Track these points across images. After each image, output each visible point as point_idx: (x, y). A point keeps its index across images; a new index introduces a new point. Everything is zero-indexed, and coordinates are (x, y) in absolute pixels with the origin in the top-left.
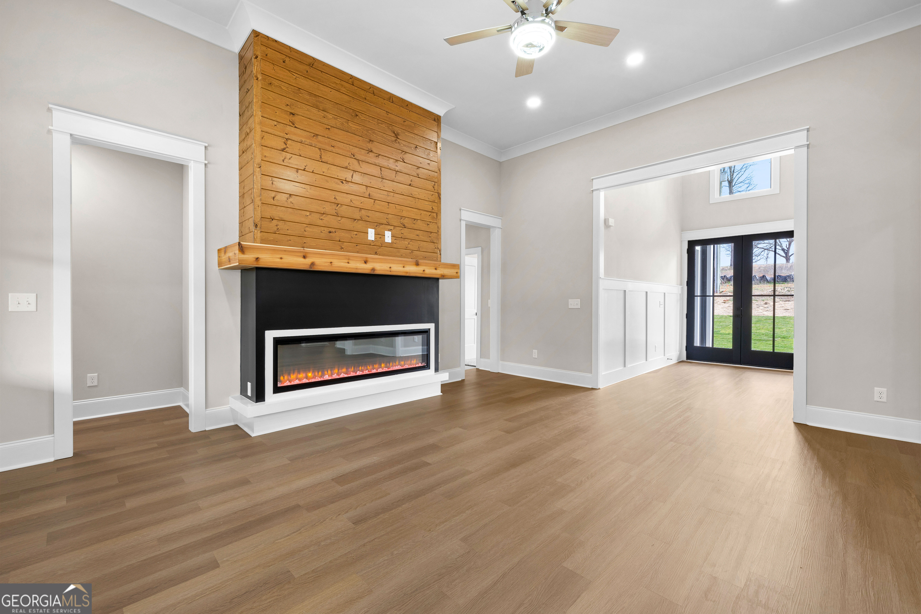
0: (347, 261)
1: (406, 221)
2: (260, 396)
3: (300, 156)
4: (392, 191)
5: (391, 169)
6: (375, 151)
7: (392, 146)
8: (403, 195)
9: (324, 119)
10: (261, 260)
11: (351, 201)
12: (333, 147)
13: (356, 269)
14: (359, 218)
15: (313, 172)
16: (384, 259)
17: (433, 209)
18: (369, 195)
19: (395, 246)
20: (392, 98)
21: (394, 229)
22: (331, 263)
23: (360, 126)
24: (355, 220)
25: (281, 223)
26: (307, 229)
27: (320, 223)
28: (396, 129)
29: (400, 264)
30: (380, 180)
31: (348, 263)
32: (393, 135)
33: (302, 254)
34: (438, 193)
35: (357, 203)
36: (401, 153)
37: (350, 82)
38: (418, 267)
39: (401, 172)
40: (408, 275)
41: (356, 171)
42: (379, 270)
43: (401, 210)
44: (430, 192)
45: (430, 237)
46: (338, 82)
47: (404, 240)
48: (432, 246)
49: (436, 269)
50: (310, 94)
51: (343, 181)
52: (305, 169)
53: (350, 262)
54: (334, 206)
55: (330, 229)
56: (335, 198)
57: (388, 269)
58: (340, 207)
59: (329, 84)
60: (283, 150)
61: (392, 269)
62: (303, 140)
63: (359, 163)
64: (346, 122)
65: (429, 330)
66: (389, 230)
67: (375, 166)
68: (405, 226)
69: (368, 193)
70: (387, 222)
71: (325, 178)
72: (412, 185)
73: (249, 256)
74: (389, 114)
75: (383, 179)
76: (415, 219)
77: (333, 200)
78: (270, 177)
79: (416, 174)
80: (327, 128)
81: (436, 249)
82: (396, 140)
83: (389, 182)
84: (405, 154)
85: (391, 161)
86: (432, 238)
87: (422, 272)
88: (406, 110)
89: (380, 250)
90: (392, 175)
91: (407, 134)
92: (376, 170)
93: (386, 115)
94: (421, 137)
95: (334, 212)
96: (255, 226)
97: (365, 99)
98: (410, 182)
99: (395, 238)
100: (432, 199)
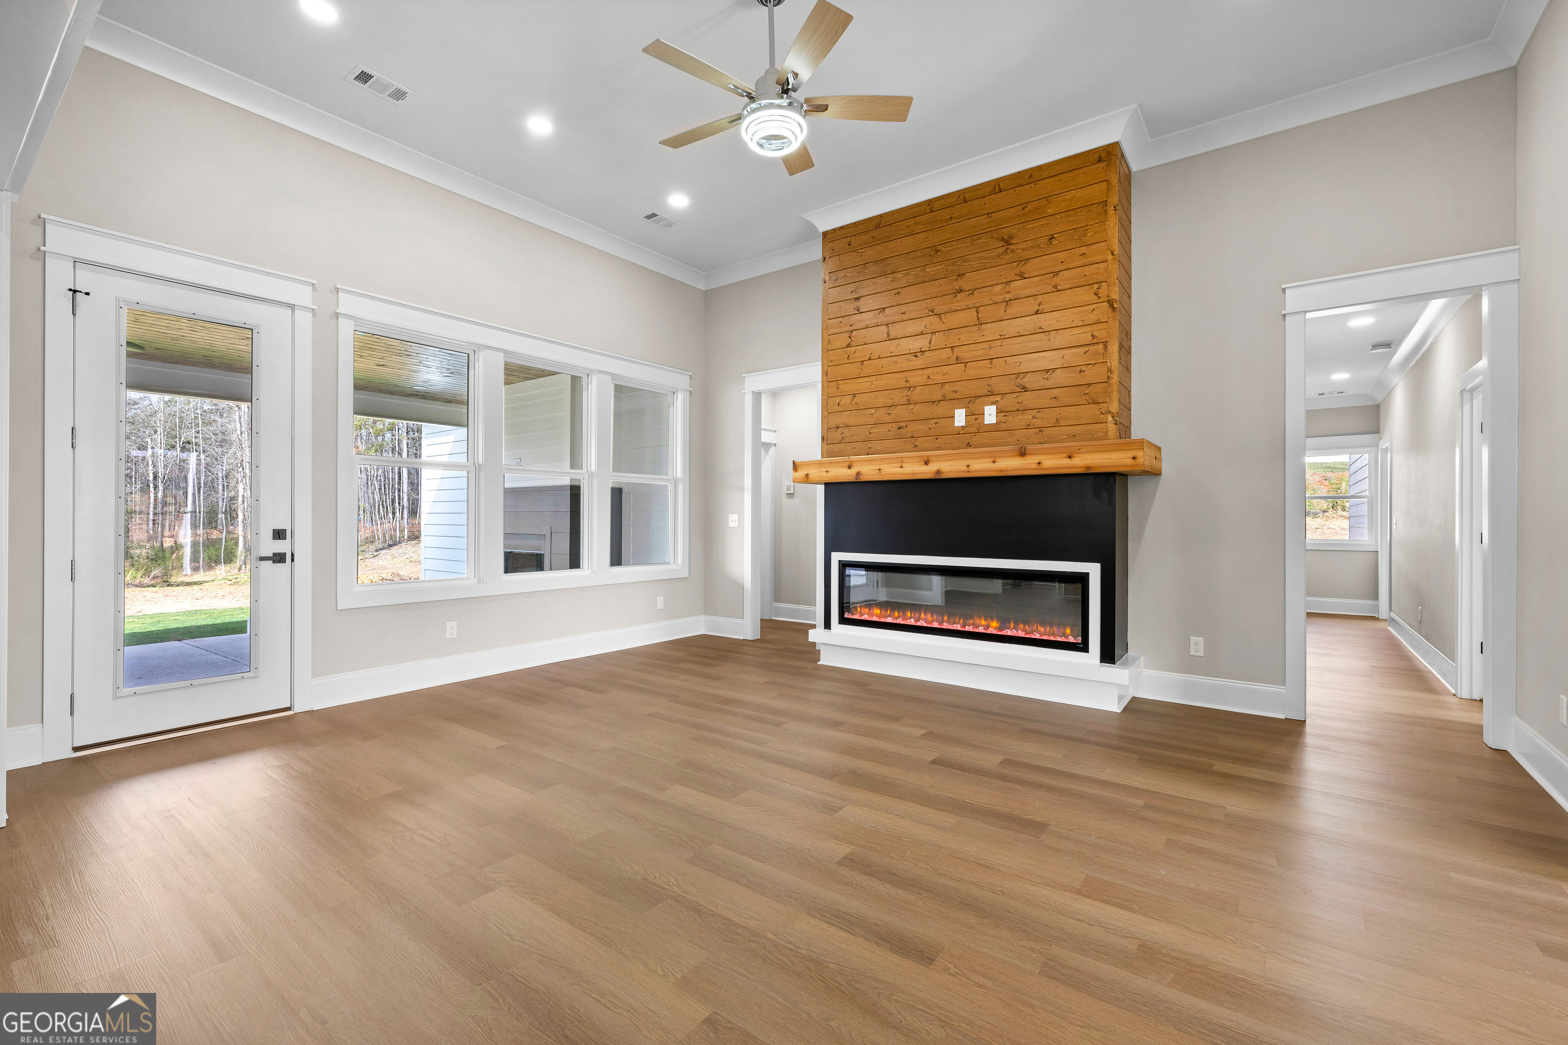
0: (899, 465)
1: (1027, 381)
2: (827, 625)
3: (865, 344)
4: (999, 337)
5: (996, 303)
6: (966, 288)
7: (999, 264)
8: (1022, 335)
9: (894, 283)
10: (810, 476)
11: (928, 377)
12: (904, 313)
13: (913, 474)
14: (940, 398)
15: (879, 358)
16: (957, 454)
17: (1093, 336)
18: (957, 358)
19: (1004, 426)
20: (996, 187)
21: (1001, 399)
22: (879, 470)
23: (942, 264)
24: (935, 402)
25: (845, 431)
26: (872, 430)
27: (887, 419)
28: (1005, 232)
29: (986, 458)
30: (976, 328)
31: (901, 467)
32: (1001, 243)
33: (847, 464)
34: (1109, 301)
35: (938, 378)
36: (1018, 265)
37: (927, 212)
38: (1023, 458)
39: (1018, 299)
40: (1003, 474)
41: (935, 333)
42: (949, 472)
43: (1017, 363)
44: (1086, 308)
45: (1087, 394)
46: (911, 223)
47: (1023, 413)
48: (1093, 410)
49: (1070, 457)
50: (876, 262)
51: (917, 354)
52: (870, 357)
53: (904, 465)
54: (905, 392)
55: (900, 424)
56: (906, 381)
57: (965, 468)
58: (912, 391)
59: (900, 235)
60: (848, 346)
61: (972, 468)
62: (868, 323)
63: (941, 319)
64: (921, 270)
65: (1087, 575)
66: (992, 404)
67: (968, 310)
68: (1025, 389)
69: (955, 357)
70: (989, 391)
71: (895, 358)
72: (1042, 311)
73: (801, 474)
74: (993, 215)
75: (981, 324)
76: (1048, 371)
77: (903, 384)
78: (835, 383)
79: (1049, 288)
80: (896, 294)
81: (1102, 416)
82: (1007, 249)
83: (993, 324)
84: (1025, 264)
85: (998, 288)
86: (1092, 394)
87: (1035, 466)
88: (1029, 186)
89: (975, 439)
90: (1000, 311)
91: (1031, 226)
92: (969, 316)
93: (988, 220)
94: (1063, 215)
95: (904, 400)
96: (823, 439)
97: (951, 218)
98: (1037, 308)
99: (1004, 414)
100: (1094, 317)
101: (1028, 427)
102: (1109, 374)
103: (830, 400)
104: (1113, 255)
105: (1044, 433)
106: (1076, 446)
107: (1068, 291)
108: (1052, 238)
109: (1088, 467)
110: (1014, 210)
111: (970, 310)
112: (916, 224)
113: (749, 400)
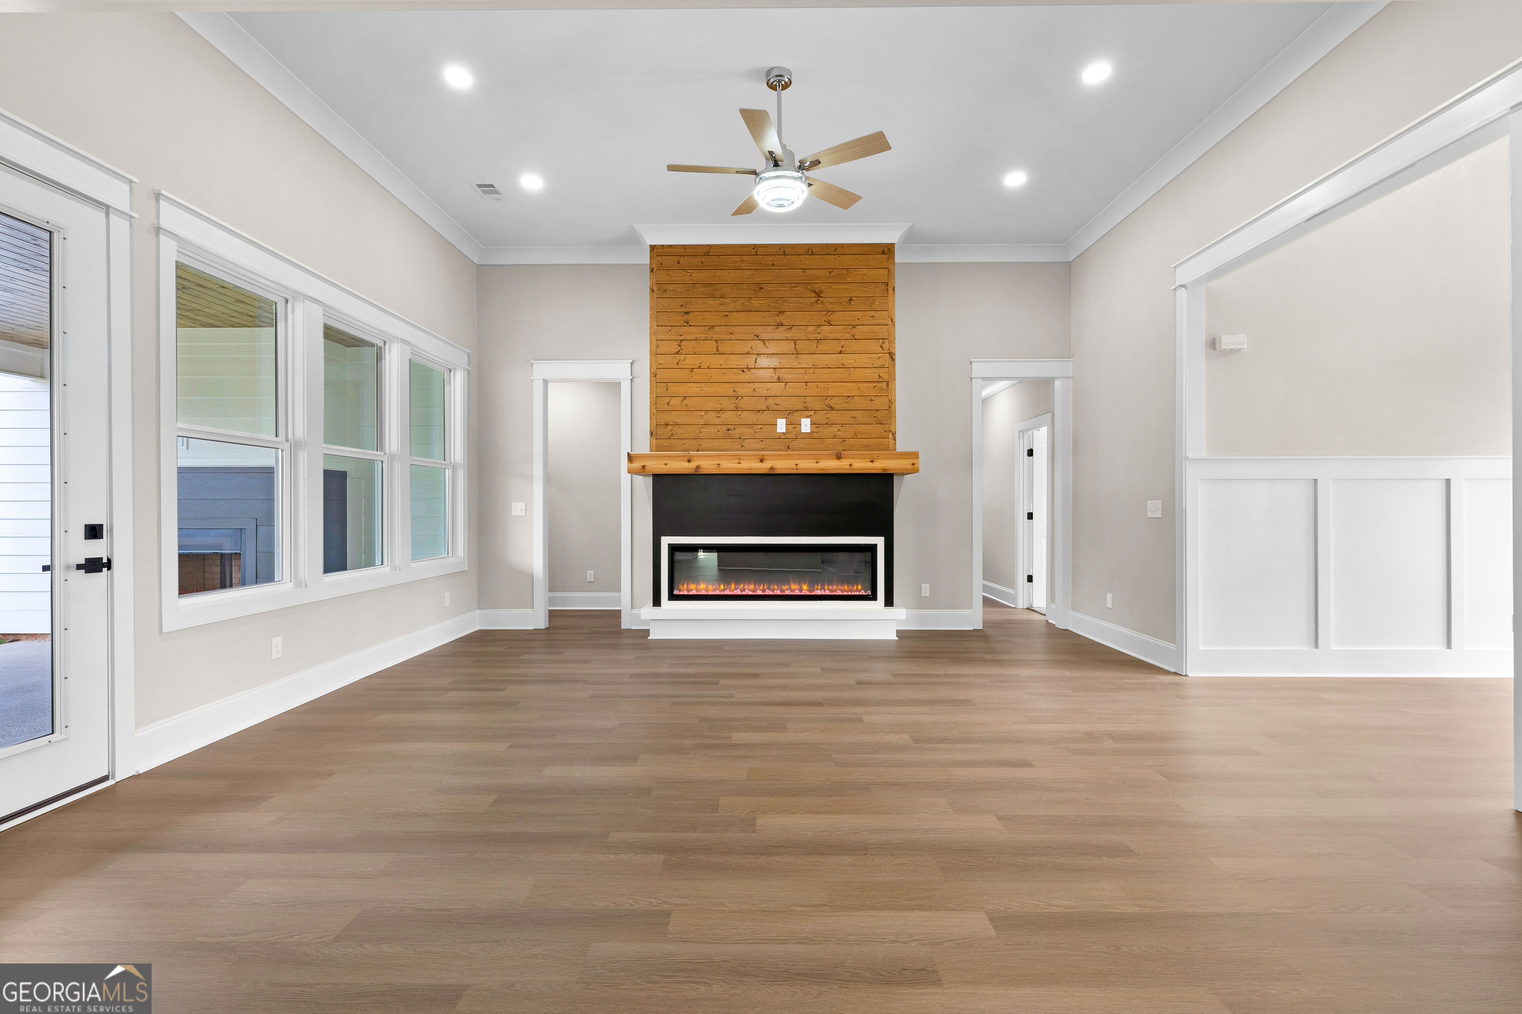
0: (737, 461)
1: (833, 402)
2: (657, 602)
3: (695, 354)
4: (812, 366)
5: (810, 340)
6: (786, 323)
7: (811, 310)
8: (829, 368)
9: (722, 306)
10: (647, 468)
11: (754, 390)
12: (732, 334)
13: (749, 469)
14: (764, 408)
15: (708, 368)
16: (787, 455)
17: (880, 377)
18: (779, 378)
19: (816, 435)
20: (810, 250)
21: (814, 414)
22: (719, 465)
23: (766, 300)
24: (760, 411)
25: (675, 428)
26: (702, 430)
27: (717, 421)
28: (817, 287)
29: (812, 459)
30: (794, 356)
31: (739, 463)
32: (814, 295)
33: (687, 458)
34: (889, 353)
35: (764, 392)
36: (826, 314)
37: (752, 254)
38: (840, 461)
39: (826, 340)
40: (824, 472)
41: (760, 354)
42: (781, 469)
43: (826, 388)
44: (875, 355)
45: (875, 417)
46: (738, 260)
47: (831, 426)
48: (879, 429)
49: (872, 462)
50: (706, 285)
51: (745, 370)
52: (700, 366)
53: (742, 461)
54: (733, 400)
55: (728, 427)
56: (734, 391)
57: (794, 466)
58: (740, 400)
59: (728, 267)
60: (677, 353)
61: (800, 466)
62: (698, 336)
63: (765, 344)
64: (747, 301)
65: (876, 545)
66: (807, 417)
67: (787, 341)
68: (832, 409)
69: (777, 377)
70: (804, 407)
71: (723, 370)
72: (844, 351)
73: (637, 465)
74: (807, 271)
75: (798, 354)
76: (849, 397)
77: (732, 393)
78: (664, 384)
79: (849, 336)
80: (724, 316)
81: (885, 433)
82: (818, 300)
83: (807, 356)
84: (831, 314)
85: (811, 329)
86: (879, 417)
87: (848, 467)
88: (834, 257)
89: (794, 444)
90: (813, 346)
91: (836, 287)
92: (788, 347)
93: (803, 274)
94: (859, 284)
95: (732, 407)
96: (652, 434)
97: (773, 265)
98: (841, 349)
99: (816, 426)
100: (879, 363)
101: (834, 437)
102: (890, 404)
103: (658, 399)
104: (892, 321)
105: (846, 442)
106: (876, 454)
107: (862, 341)
108: (851, 300)
109: (884, 469)
110: (824, 272)
111: (789, 341)
112: (743, 261)
113: (538, 387)
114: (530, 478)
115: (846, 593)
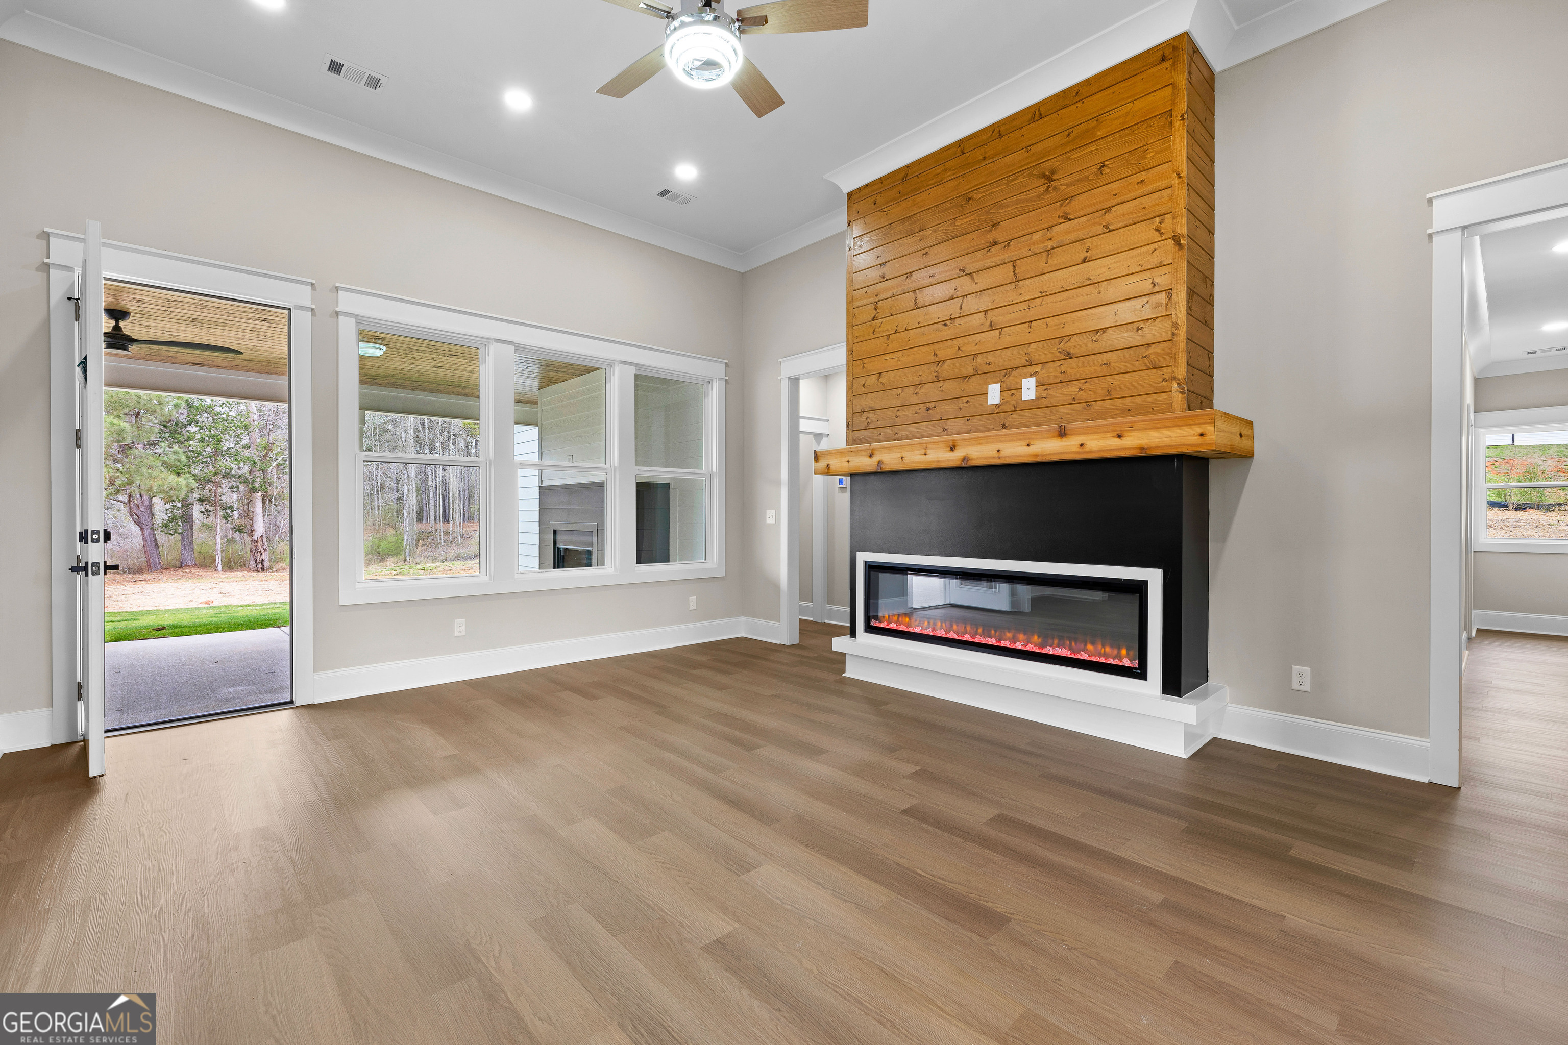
0: (923, 451)
1: (1072, 345)
2: (853, 633)
3: (892, 315)
4: (1040, 295)
5: (1036, 254)
6: (1001, 240)
7: (1039, 206)
8: (1067, 290)
9: (922, 242)
10: (831, 467)
11: (959, 348)
12: (932, 276)
13: (938, 461)
14: (972, 372)
15: (906, 330)
16: (986, 437)
17: (1154, 284)
18: (991, 324)
19: (1045, 402)
21: (1042, 369)
22: (902, 458)
23: (974, 214)
24: (966, 377)
25: (871, 415)
26: (899, 413)
27: (915, 400)
28: (1048, 166)
29: (1021, 440)
30: (1013, 286)
31: (925, 454)
32: (1043, 181)
33: (869, 452)
34: (1173, 237)
35: (970, 349)
36: (1061, 205)
37: (958, 154)
38: (1063, 440)
39: (1061, 246)
40: (1039, 459)
41: (967, 295)
42: (978, 459)
43: (1060, 324)
44: (1144, 249)
45: (1145, 357)
46: (940, 171)
47: (1067, 385)
48: (1153, 377)
49: (1119, 436)
50: (903, 221)
51: (947, 322)
52: (896, 330)
53: (928, 452)
54: (934, 368)
55: (928, 405)
56: (934, 355)
57: (995, 454)
58: (941, 366)
59: (928, 186)
60: (874, 319)
61: (1002, 454)
62: (894, 291)
63: (973, 279)
64: (951, 224)
65: (1145, 583)
66: (1031, 375)
67: (1003, 266)
68: (1070, 356)
69: (988, 322)
70: (1027, 361)
71: (922, 329)
72: (1090, 258)
73: (822, 464)
74: (1032, 148)
75: (1019, 281)
76: (1097, 331)
77: (932, 358)
78: (861, 361)
79: (1100, 229)
80: (924, 254)
81: (1164, 384)
82: (1049, 187)
83: (1032, 280)
84: (1070, 202)
85: (1037, 236)
86: (1152, 357)
87: (1077, 449)
88: (1074, 107)
89: (1012, 419)
90: (1040, 263)
91: (1078, 155)
92: (1004, 273)
93: (1026, 154)
94: (1117, 135)
95: (932, 377)
96: (848, 425)
97: (984, 158)
98: (1084, 255)
99: (1045, 387)
100: (1155, 260)
101: (1073, 402)
102: (1174, 330)
103: (855, 381)
104: (1180, 177)
105: (1092, 407)
106: (1126, 422)
107: (1122, 230)
108: (1103, 166)
109: (1142, 449)
110: (1057, 138)
111: (1006, 265)
112: (945, 170)
113: (785, 386)
114: (778, 483)
115: (1093, 659)
